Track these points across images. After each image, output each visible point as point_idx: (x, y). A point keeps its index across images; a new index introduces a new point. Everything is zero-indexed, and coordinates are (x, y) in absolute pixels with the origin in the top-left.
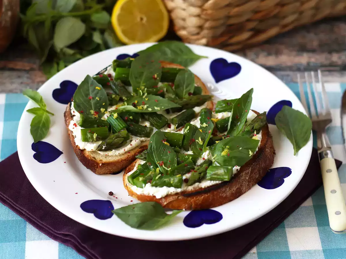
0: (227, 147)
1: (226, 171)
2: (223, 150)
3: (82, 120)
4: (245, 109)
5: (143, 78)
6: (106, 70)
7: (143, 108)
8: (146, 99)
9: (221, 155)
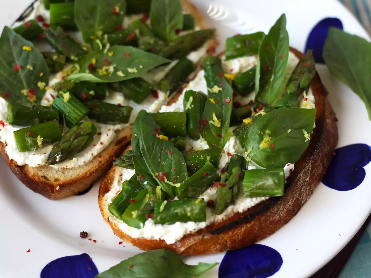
0: (267, 132)
1: (276, 181)
2: (261, 139)
3: (13, 116)
4: (278, 52)
5: (98, 17)
6: (33, 9)
7: (107, 70)
8: (110, 54)
9: (259, 148)
